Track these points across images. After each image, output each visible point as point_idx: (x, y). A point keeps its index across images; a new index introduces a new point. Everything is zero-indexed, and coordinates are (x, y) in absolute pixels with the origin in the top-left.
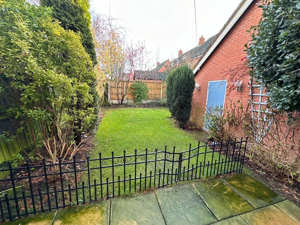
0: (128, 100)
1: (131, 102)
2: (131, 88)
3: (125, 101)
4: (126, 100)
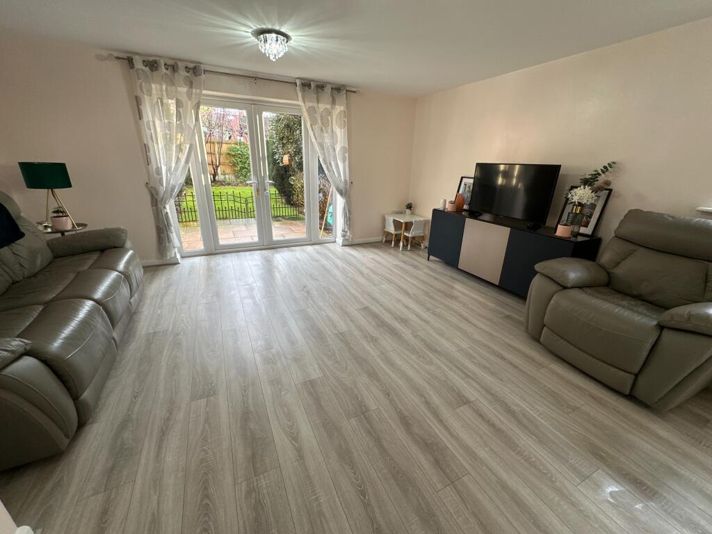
0: (224, 175)
1: (230, 177)
2: (229, 154)
3: (220, 177)
4: (221, 174)
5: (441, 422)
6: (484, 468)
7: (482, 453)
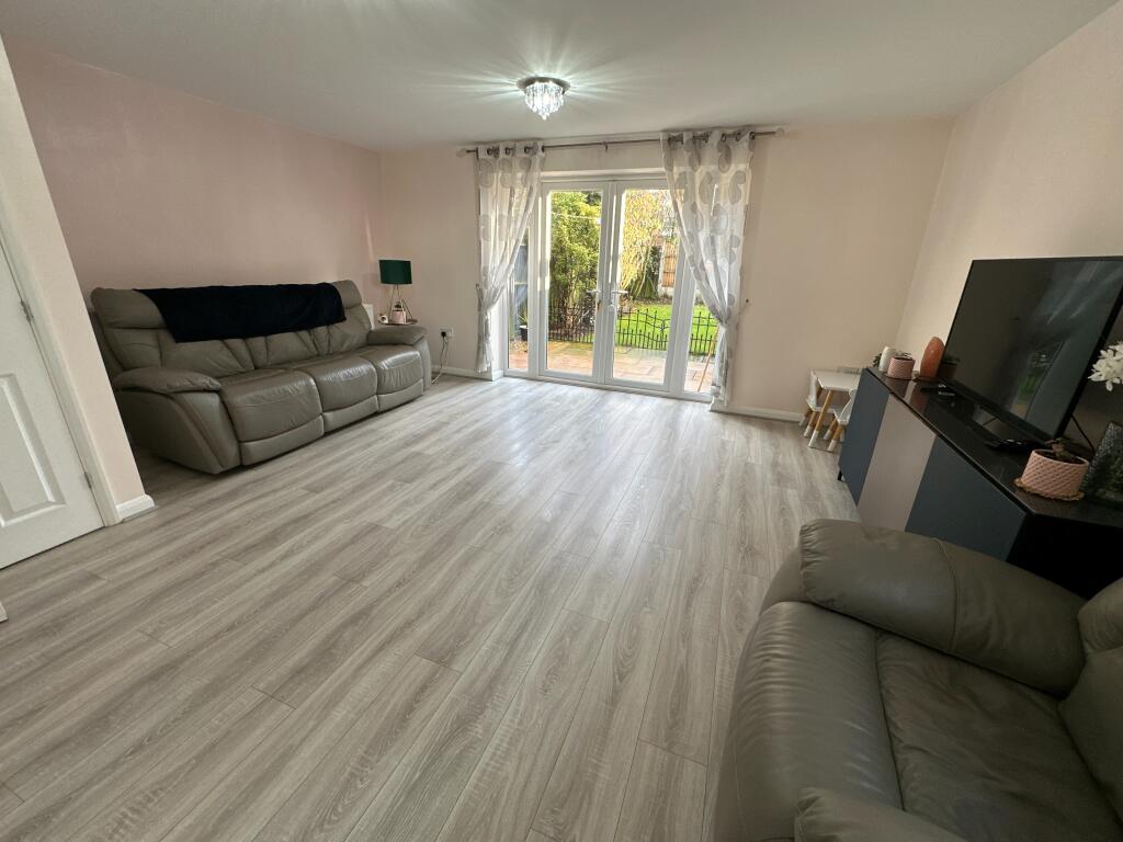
5: (381, 648)
6: (311, 724)
7: (339, 714)
